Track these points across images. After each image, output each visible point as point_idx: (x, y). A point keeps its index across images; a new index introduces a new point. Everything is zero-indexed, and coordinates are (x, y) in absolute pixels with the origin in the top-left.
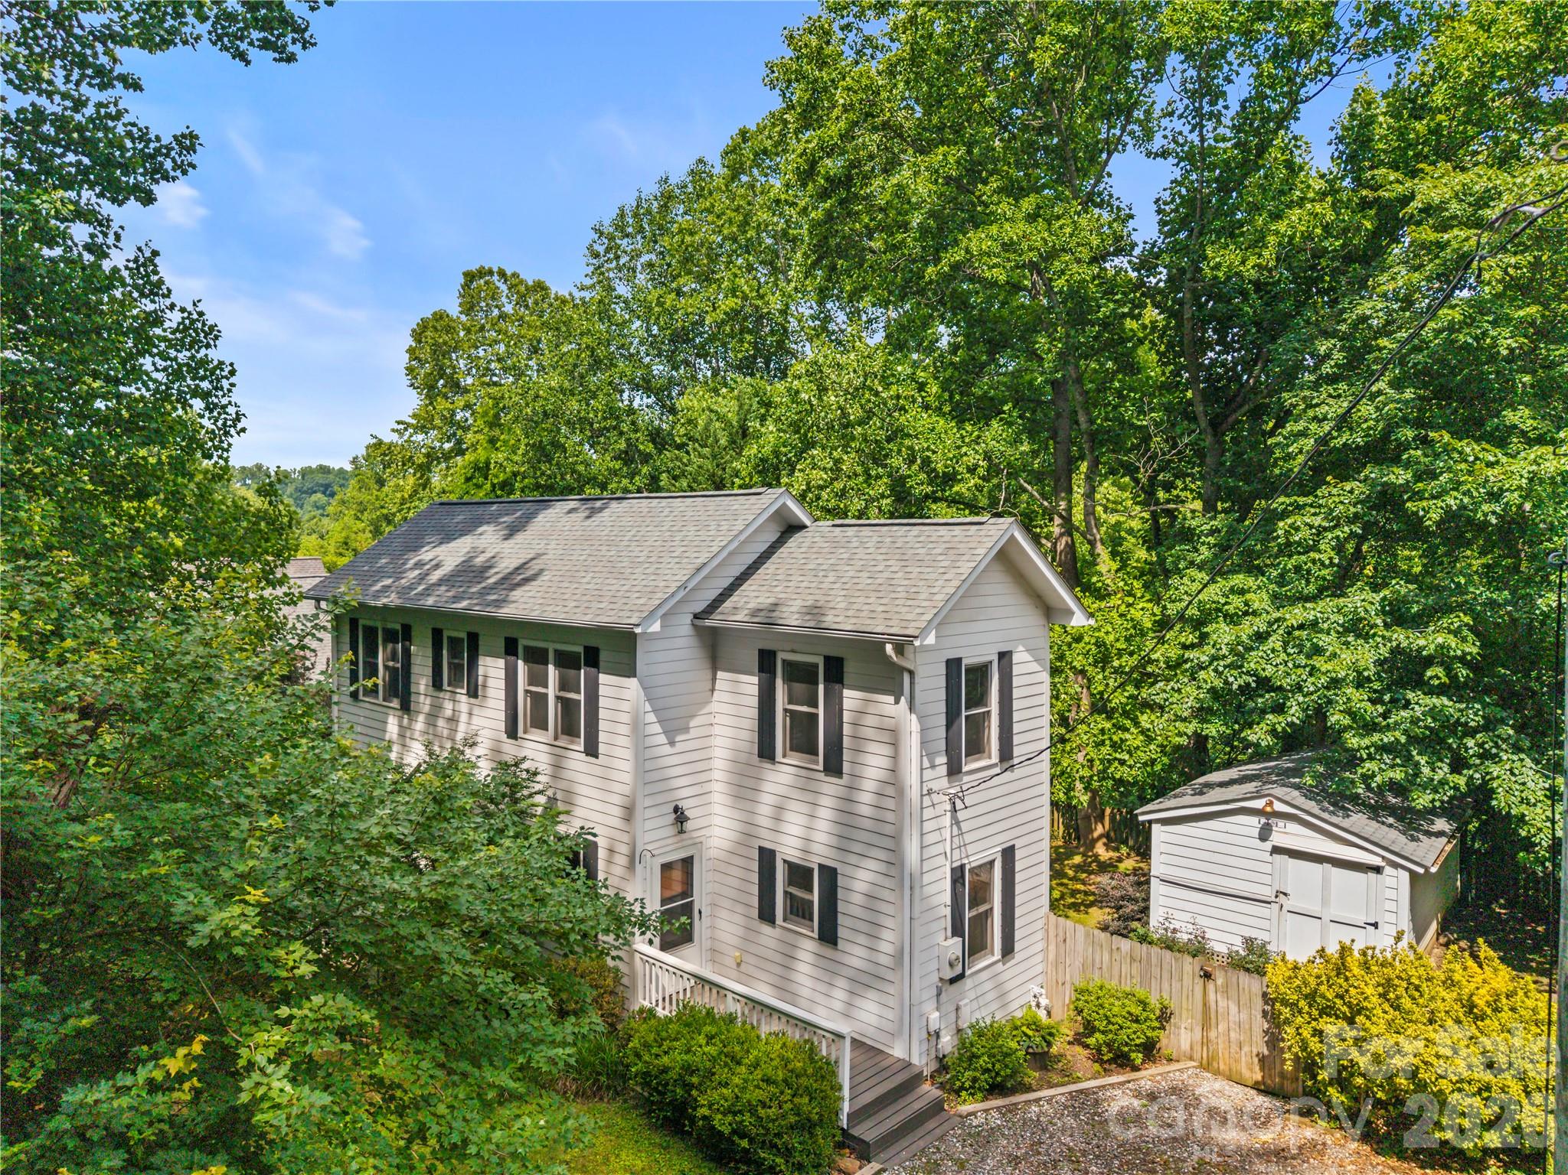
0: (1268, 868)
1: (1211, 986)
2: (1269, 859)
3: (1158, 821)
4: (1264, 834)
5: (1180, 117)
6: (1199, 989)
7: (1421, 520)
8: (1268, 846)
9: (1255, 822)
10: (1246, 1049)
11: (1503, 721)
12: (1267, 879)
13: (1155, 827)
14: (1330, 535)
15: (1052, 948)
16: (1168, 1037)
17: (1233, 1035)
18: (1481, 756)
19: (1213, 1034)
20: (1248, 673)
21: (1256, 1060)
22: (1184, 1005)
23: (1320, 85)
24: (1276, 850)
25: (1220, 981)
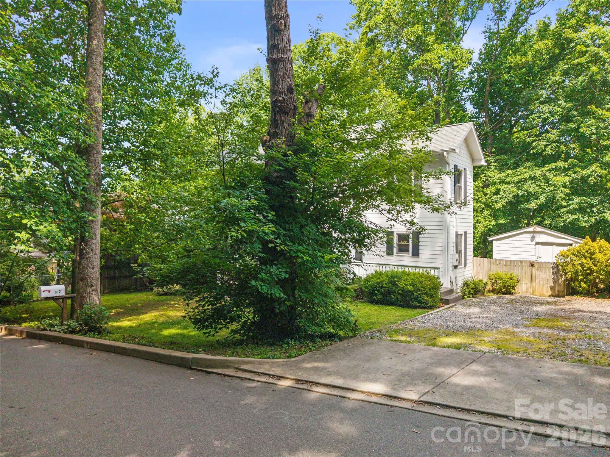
0: (534, 250)
1: (533, 268)
2: (534, 247)
3: (495, 240)
4: (532, 239)
5: (491, 20)
6: (529, 270)
7: (585, 134)
8: (534, 243)
9: (529, 236)
10: (546, 286)
11: (605, 202)
12: (534, 254)
13: (494, 242)
14: (549, 147)
15: (475, 268)
16: (518, 288)
17: (541, 282)
18: (598, 213)
19: (534, 284)
20: (524, 191)
21: (549, 288)
22: (524, 276)
23: (540, 8)
24: (537, 243)
25: (536, 267)
